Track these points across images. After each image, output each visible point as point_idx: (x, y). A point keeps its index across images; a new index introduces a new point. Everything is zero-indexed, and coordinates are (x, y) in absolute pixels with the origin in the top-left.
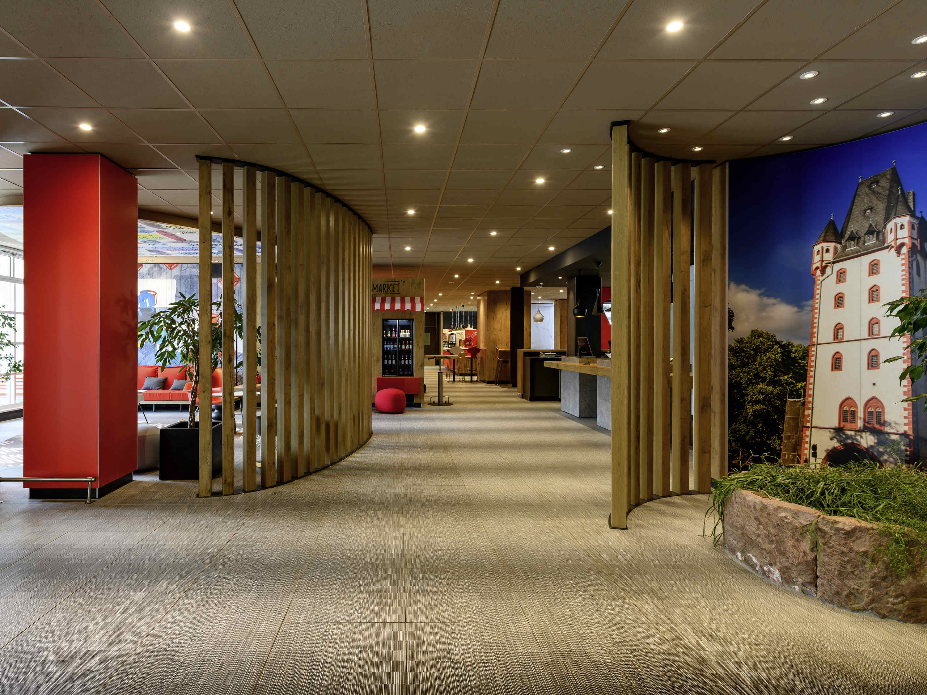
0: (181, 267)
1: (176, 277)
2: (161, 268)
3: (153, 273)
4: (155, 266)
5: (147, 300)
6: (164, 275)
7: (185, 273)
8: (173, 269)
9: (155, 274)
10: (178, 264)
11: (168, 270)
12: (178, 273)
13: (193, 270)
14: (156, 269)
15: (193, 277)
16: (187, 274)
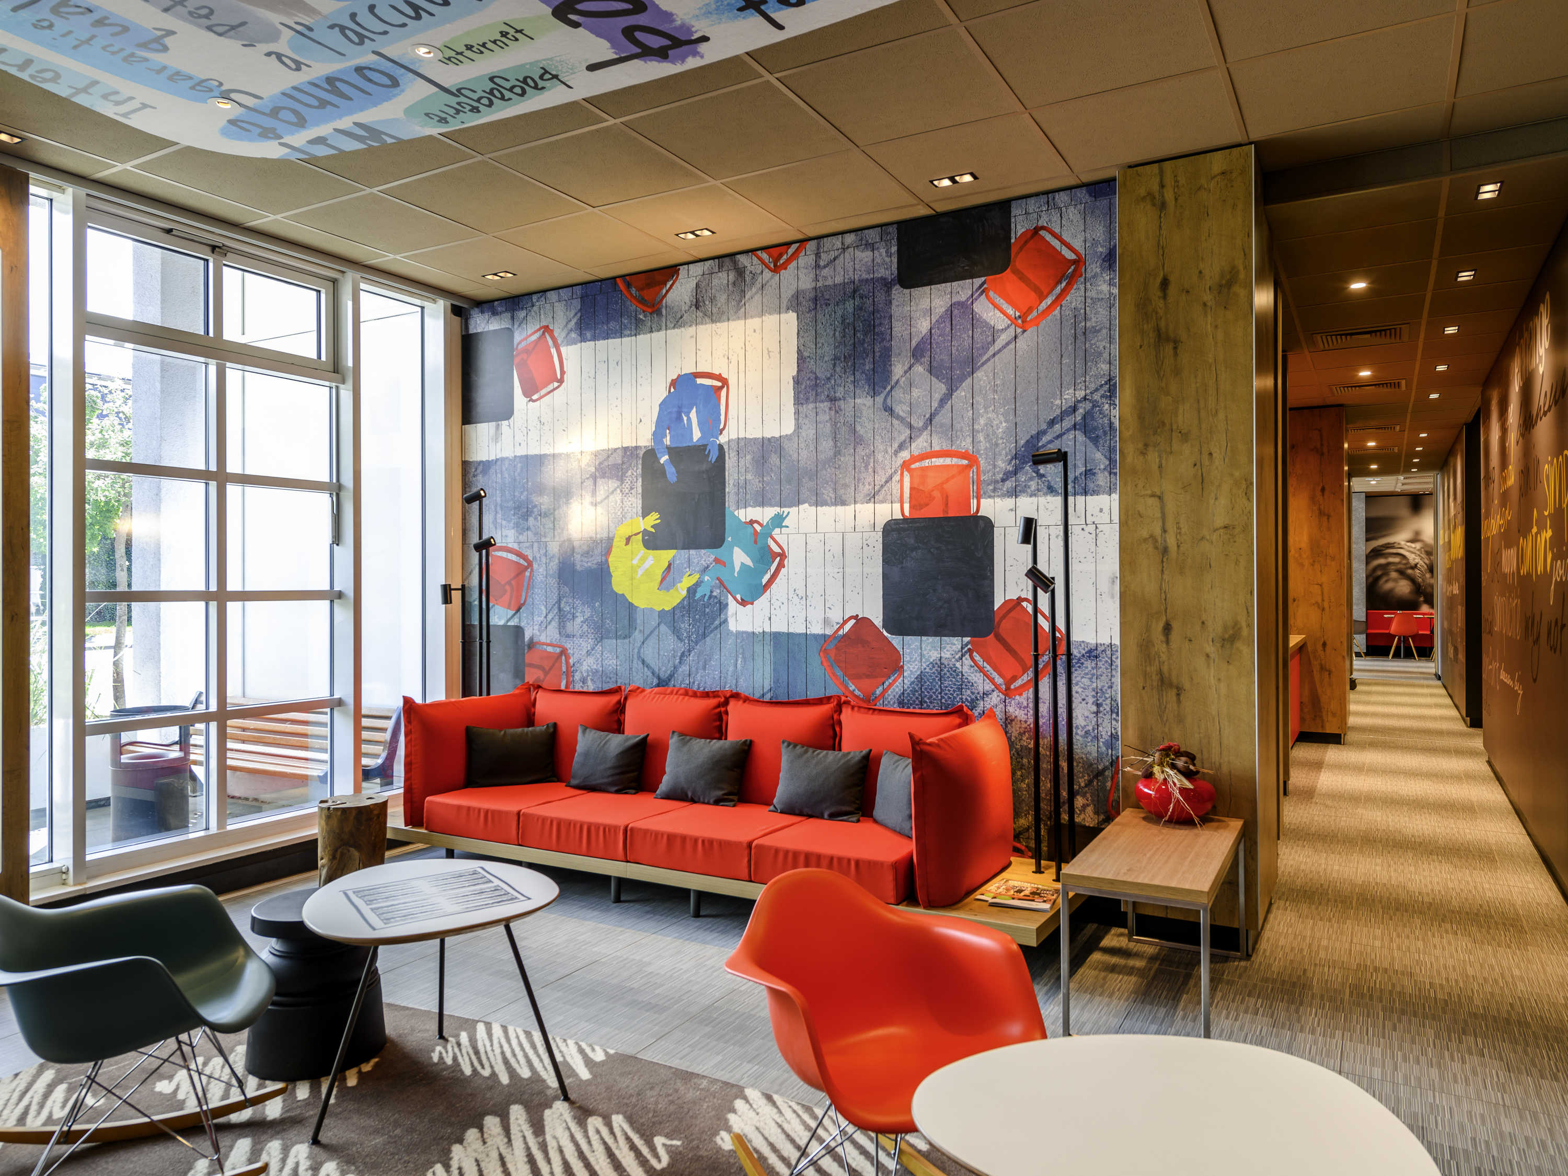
0: (818, 255)
1: (795, 303)
2: (740, 272)
3: (712, 300)
4: (720, 267)
5: (693, 414)
6: (754, 299)
7: (835, 276)
8: (785, 266)
9: (722, 298)
10: (803, 241)
11: (767, 274)
12: (806, 283)
13: (865, 256)
14: (723, 278)
15: (865, 290)
16: (839, 280)
